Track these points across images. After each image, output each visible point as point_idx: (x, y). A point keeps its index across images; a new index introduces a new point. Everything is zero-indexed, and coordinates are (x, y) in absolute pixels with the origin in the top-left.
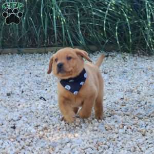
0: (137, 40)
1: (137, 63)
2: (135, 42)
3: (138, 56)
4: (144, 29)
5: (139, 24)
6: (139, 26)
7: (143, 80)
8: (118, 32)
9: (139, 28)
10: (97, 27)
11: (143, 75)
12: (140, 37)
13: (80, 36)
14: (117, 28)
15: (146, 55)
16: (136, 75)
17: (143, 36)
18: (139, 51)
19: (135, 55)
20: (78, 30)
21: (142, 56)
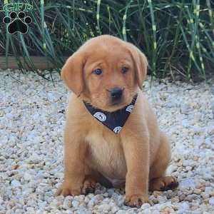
1: (166, 94)
3: (170, 82)
7: (179, 127)
10: (82, 16)
11: (180, 117)
13: (42, 33)
15: (188, 82)
16: (163, 116)
18: (171, 73)
19: (164, 80)
20: (39, 20)
21: (178, 82)
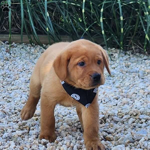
0: (132, 31)
1: (129, 63)
2: (129, 33)
3: (132, 54)
4: (143, 14)
5: (136, 5)
6: (136, 10)
7: (137, 88)
8: (104, 16)
9: (136, 13)
11: (138, 81)
12: (136, 27)
13: (46, 19)
14: (102, 10)
15: (144, 54)
16: (127, 80)
17: (141, 24)
18: (133, 47)
19: (128, 52)
21: (138, 54)
